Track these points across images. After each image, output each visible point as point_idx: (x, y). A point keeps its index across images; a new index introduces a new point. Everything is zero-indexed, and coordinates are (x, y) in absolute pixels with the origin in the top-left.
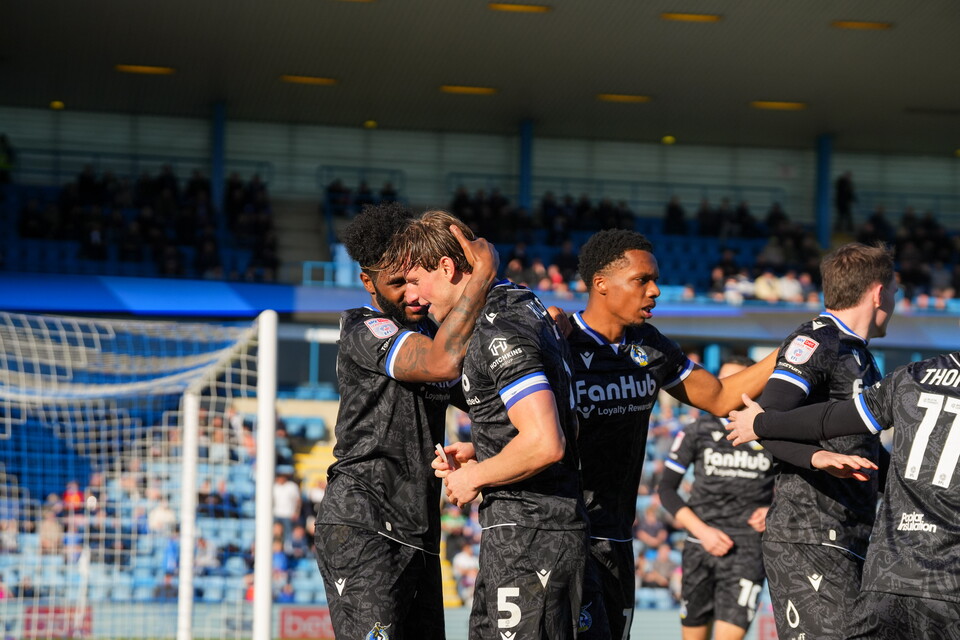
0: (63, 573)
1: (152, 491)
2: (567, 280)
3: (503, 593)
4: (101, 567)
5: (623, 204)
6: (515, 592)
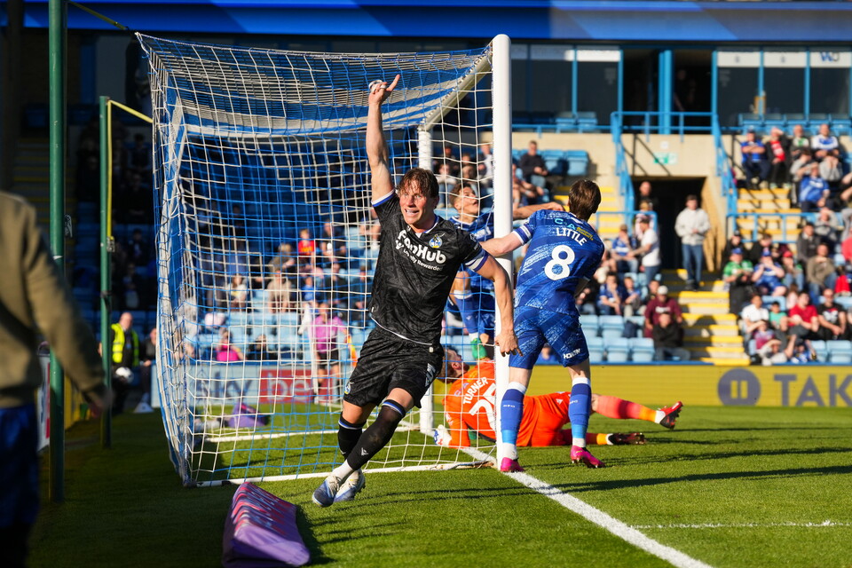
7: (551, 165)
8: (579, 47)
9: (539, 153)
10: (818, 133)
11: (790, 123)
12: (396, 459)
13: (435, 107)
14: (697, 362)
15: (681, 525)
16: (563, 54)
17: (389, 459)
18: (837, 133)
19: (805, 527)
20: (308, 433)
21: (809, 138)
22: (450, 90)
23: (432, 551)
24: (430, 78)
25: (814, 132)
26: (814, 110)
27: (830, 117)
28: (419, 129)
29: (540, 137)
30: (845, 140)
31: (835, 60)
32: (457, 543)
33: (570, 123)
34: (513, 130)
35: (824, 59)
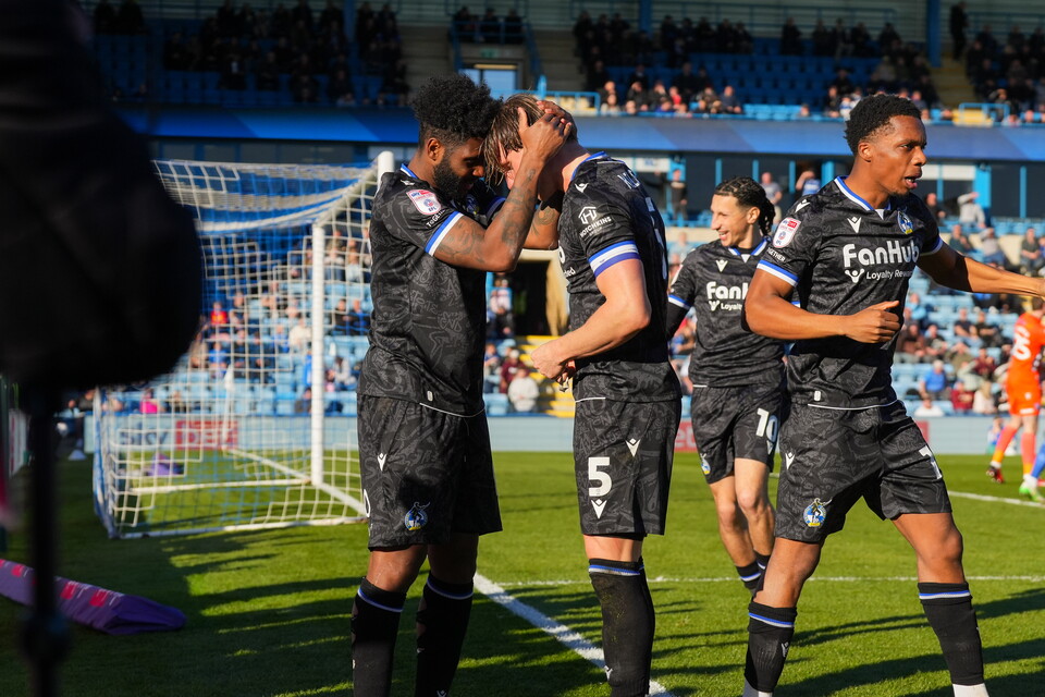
0: (209, 389)
1: (291, 311)
2: (686, 101)
3: (595, 463)
4: (247, 383)
5: (740, 25)
6: (605, 461)
14: (544, 415)
22: (342, 196)
28: (314, 226)
31: (656, 165)
35: (647, 163)
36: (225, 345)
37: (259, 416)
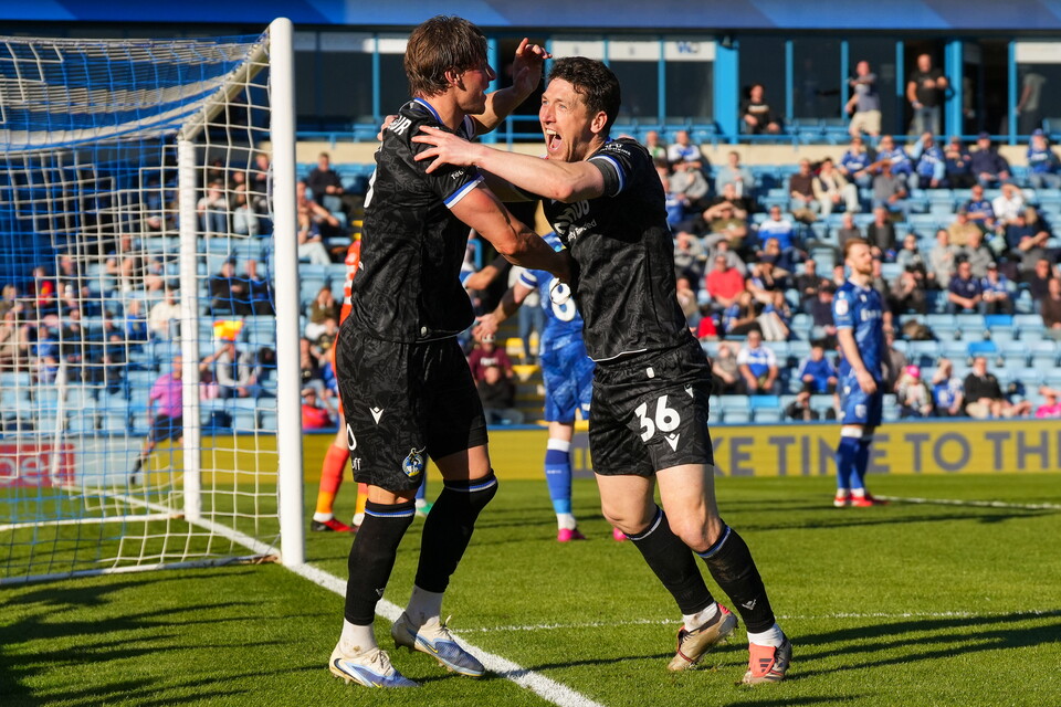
7: (348, 183)
8: (381, 35)
9: (332, 168)
10: (675, 142)
11: (642, 128)
12: (153, 554)
13: (198, 110)
14: (531, 426)
15: (510, 627)
16: (361, 44)
17: (145, 555)
18: (698, 141)
19: (661, 624)
20: (41, 524)
21: (665, 148)
22: (218, 89)
23: (199, 667)
24: (192, 73)
25: (670, 140)
26: (671, 113)
27: (689, 121)
28: (179, 138)
29: (333, 148)
30: (708, 150)
31: (696, 52)
32: (231, 656)
33: (371, 130)
34: (298, 139)
35: (681, 50)
36: (53, 331)
37: (104, 436)
